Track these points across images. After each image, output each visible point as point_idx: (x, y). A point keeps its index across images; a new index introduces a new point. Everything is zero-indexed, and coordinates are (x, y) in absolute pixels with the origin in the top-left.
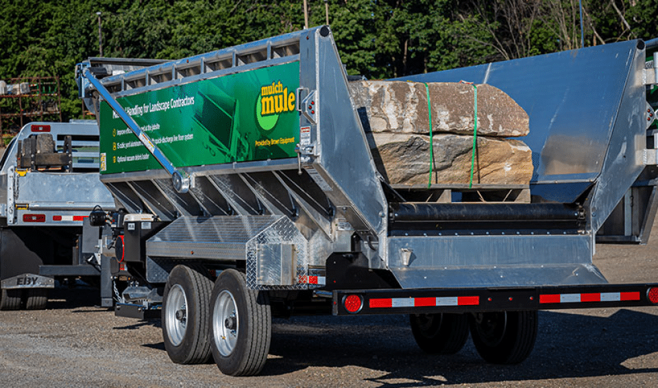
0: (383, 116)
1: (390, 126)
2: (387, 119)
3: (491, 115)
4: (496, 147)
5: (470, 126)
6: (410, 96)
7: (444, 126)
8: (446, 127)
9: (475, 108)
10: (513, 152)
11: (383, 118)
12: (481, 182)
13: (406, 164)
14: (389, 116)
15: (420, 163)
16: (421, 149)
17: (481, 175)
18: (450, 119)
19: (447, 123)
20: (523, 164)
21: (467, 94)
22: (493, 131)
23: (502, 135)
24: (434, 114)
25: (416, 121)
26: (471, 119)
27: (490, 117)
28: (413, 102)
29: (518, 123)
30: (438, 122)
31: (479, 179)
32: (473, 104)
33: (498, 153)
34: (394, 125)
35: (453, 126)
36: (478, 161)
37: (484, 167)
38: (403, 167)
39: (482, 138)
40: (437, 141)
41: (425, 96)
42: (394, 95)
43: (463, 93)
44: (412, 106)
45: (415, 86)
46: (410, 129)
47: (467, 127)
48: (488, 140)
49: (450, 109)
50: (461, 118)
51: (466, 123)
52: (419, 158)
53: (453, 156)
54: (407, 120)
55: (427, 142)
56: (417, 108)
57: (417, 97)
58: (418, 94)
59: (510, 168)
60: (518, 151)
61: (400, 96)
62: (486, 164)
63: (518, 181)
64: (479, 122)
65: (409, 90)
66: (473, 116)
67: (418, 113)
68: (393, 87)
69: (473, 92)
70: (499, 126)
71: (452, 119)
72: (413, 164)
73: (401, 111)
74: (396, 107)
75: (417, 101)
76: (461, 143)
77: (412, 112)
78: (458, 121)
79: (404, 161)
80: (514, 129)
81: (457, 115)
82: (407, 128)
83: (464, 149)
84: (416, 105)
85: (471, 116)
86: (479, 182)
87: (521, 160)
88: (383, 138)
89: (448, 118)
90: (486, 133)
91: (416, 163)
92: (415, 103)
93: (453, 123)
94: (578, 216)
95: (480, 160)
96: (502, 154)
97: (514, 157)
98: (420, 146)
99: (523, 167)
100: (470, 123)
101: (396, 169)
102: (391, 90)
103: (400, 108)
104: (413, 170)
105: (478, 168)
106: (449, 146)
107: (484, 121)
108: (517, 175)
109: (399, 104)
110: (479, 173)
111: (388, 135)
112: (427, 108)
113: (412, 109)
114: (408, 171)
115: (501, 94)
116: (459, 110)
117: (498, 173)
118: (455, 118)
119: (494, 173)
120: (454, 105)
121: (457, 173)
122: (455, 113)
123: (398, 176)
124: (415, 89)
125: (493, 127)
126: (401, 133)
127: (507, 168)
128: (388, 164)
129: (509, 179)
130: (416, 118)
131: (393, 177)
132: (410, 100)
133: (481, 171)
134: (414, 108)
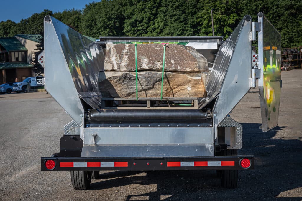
0: (111, 62)
1: (114, 68)
2: (112, 64)
3: (173, 60)
4: (179, 77)
5: (161, 66)
6: (125, 51)
7: (145, 67)
8: (146, 67)
9: (164, 57)
10: (190, 80)
11: (111, 63)
12: (175, 96)
13: (127, 87)
14: (113, 62)
15: (134, 87)
16: (131, 79)
17: (174, 92)
18: (148, 63)
19: (147, 65)
20: (198, 86)
21: (160, 50)
22: (174, 69)
23: (180, 71)
24: (139, 60)
25: (127, 65)
26: (161, 63)
27: (173, 61)
28: (126, 55)
29: (189, 64)
30: (142, 65)
31: (173, 95)
32: (163, 54)
33: (181, 81)
34: (116, 67)
35: (149, 67)
36: (170, 85)
37: (174, 88)
38: (126, 89)
39: (169, 73)
40: (140, 75)
41: (134, 51)
42: (115, 51)
43: (157, 49)
44: (126, 56)
45: (129, 46)
46: (124, 69)
47: (159, 67)
48: (173, 74)
49: (148, 57)
50: (155, 62)
51: (158, 65)
52: (133, 84)
53: (152, 83)
54: (123, 64)
55: (134, 75)
56: (128, 57)
57: (129, 51)
58: (130, 50)
59: (191, 89)
60: (193, 79)
61: (119, 51)
62: (176, 86)
63: (196, 95)
64: (166, 64)
65: (125, 48)
66: (162, 61)
67: (129, 60)
68: (115, 47)
69: (163, 48)
70: (178, 66)
71: (149, 63)
72: (131, 87)
73: (118, 60)
74: (116, 57)
75: (129, 54)
76: (155, 76)
77: (126, 60)
78: (153, 64)
79: (125, 86)
80: (187, 68)
81: (153, 61)
82: (123, 68)
83: (158, 79)
84: (128, 56)
85: (161, 61)
86: (174, 97)
87: (196, 84)
88: (109, 74)
89: (147, 62)
90: (170, 69)
91: (132, 87)
92: (128, 55)
93: (150, 65)
94: (207, 116)
95: (171, 85)
96: (183, 81)
97: (191, 82)
98: (131, 78)
99: (198, 88)
100: (161, 65)
101: (122, 89)
102: (114, 48)
103: (118, 57)
104: (132, 90)
105: (171, 88)
106: (148, 77)
107: (169, 63)
108: (195, 92)
109: (118, 56)
110: (172, 91)
111: (113, 72)
112: (134, 58)
113: (126, 58)
114: (129, 91)
115: (181, 49)
116: (154, 58)
117: (184, 91)
118: (151, 62)
119: (181, 91)
120: (151, 56)
121: (158, 92)
122: (152, 60)
123: (124, 93)
124: (128, 47)
125: (174, 67)
126: (119, 71)
127: (189, 88)
128: (117, 87)
129: (191, 94)
130: (127, 63)
131: (121, 94)
132: (125, 53)
133: (173, 90)
134: (127, 58)
